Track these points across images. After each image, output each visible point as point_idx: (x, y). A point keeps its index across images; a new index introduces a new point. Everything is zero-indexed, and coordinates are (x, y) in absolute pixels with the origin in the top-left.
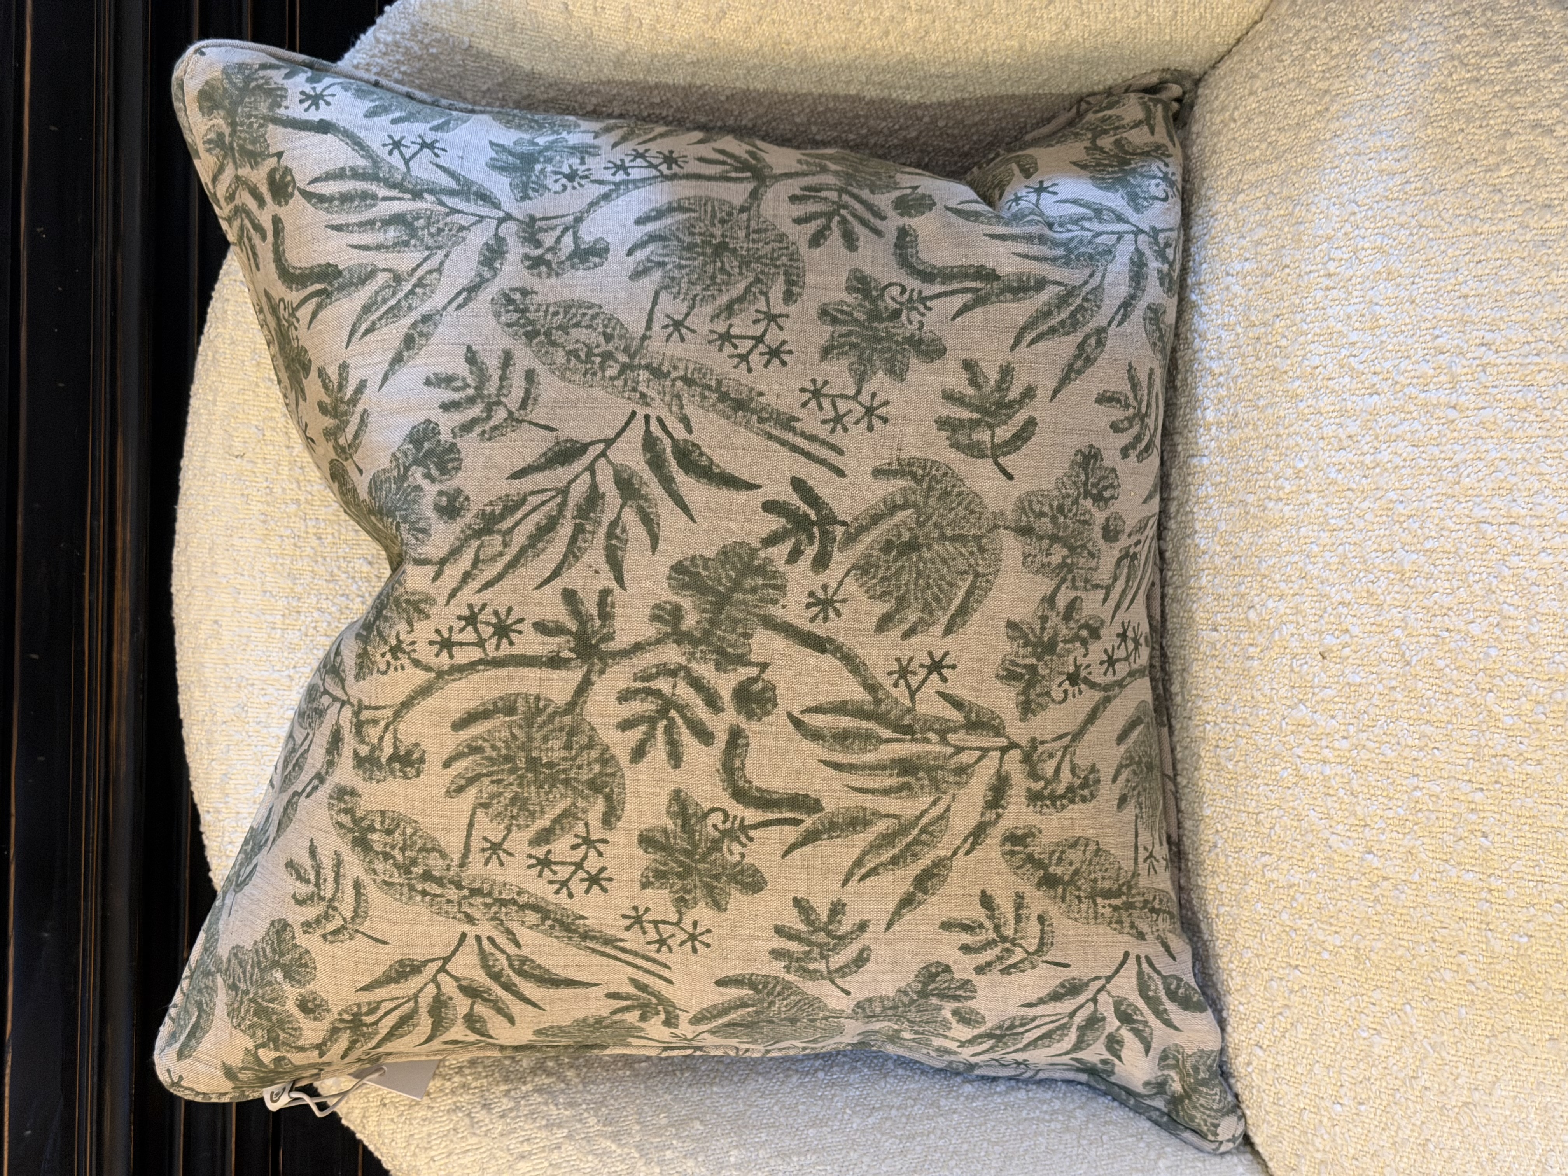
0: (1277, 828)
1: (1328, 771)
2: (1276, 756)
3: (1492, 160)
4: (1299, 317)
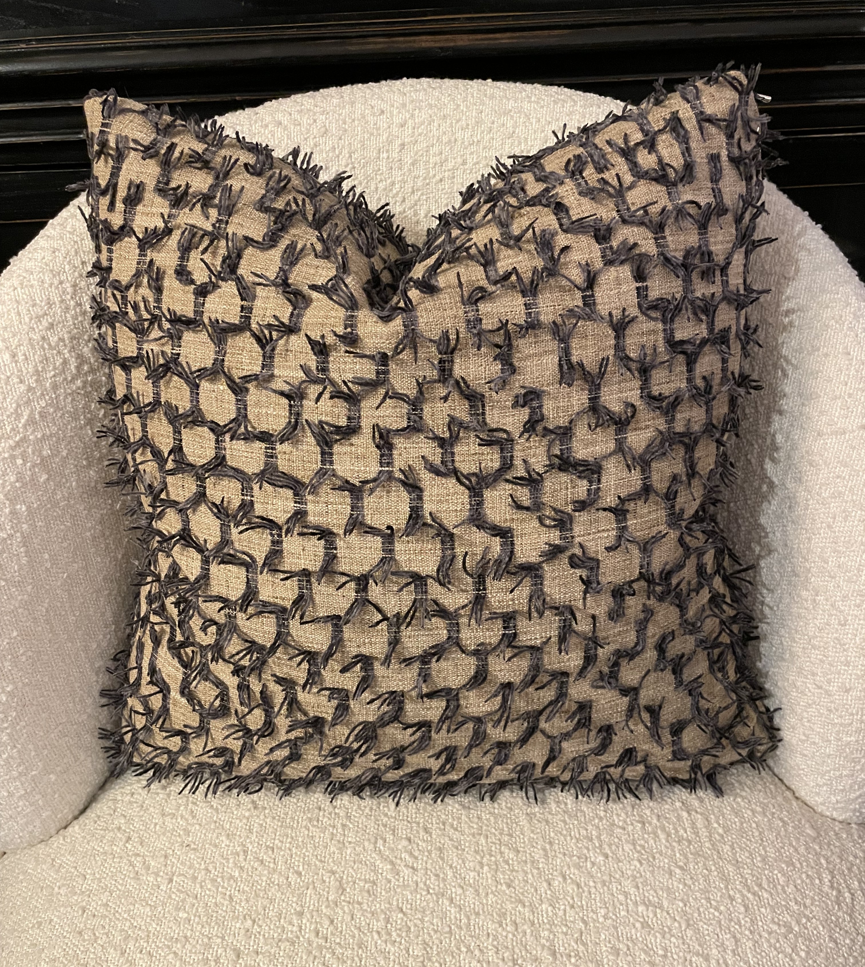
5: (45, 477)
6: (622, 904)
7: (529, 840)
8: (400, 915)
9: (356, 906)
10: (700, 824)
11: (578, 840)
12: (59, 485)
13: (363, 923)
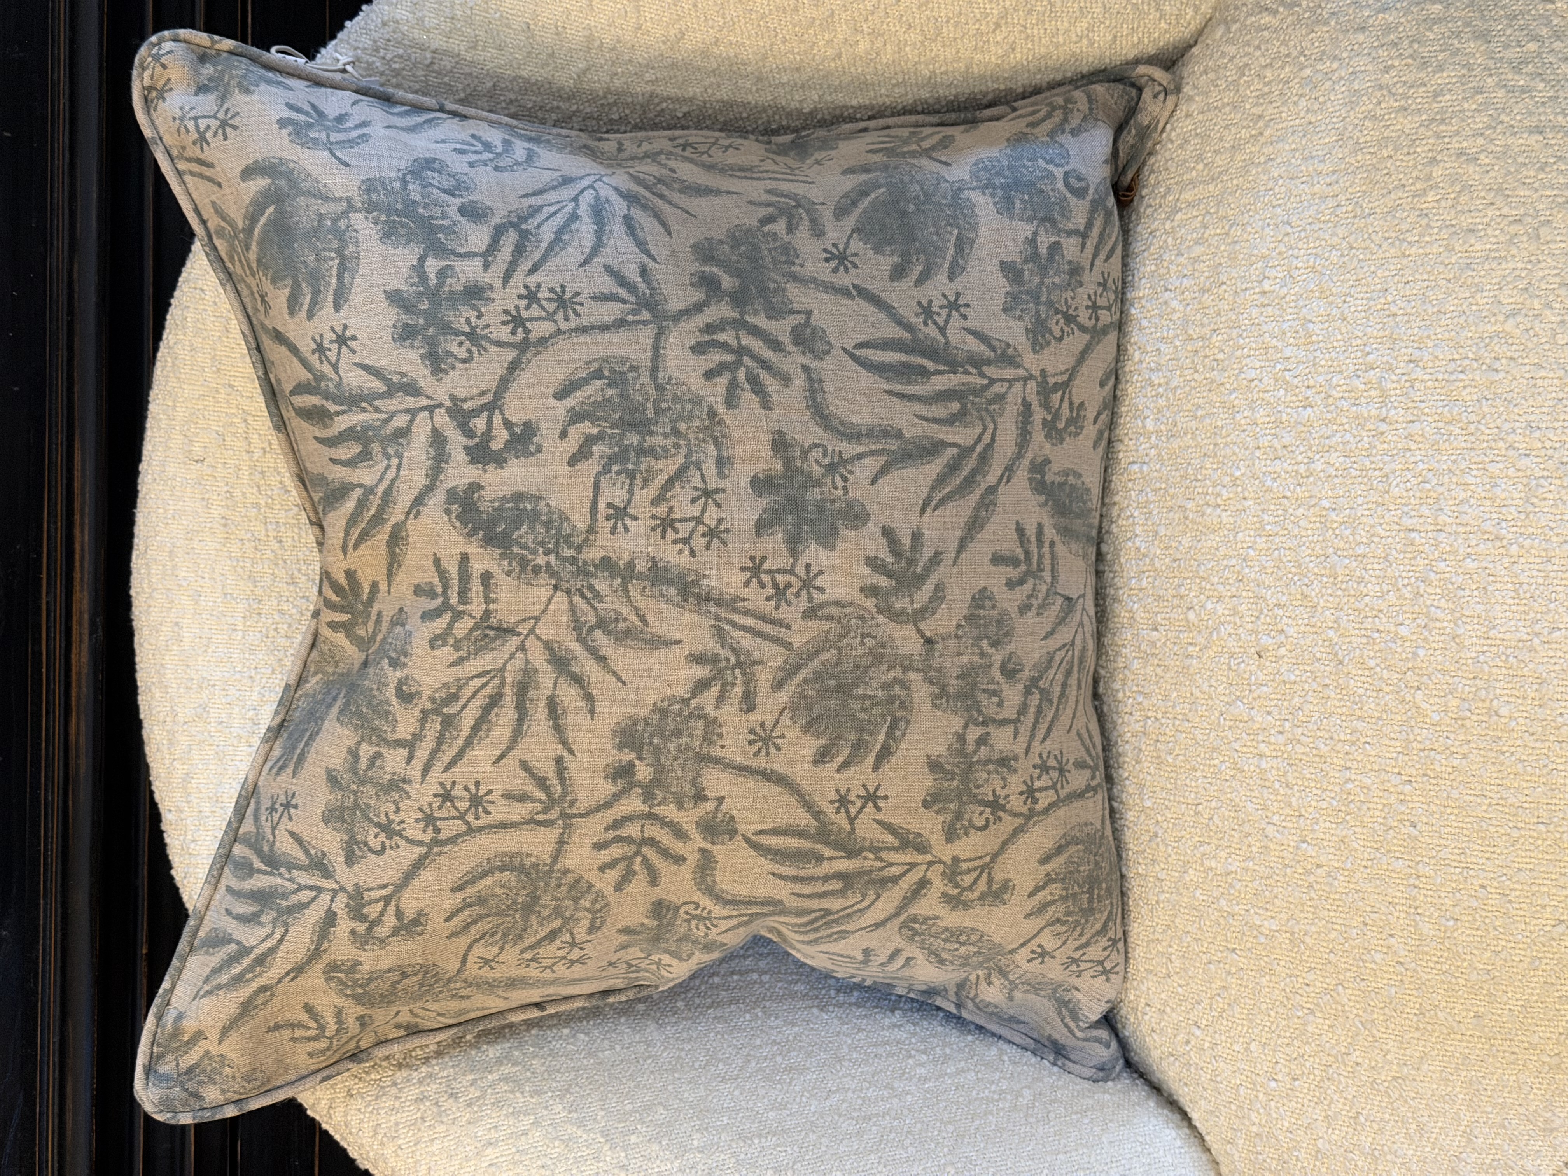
0: (1215, 817)
1: (1264, 765)
2: (1214, 750)
3: (1418, 186)
4: (1234, 333)
10: (1190, 195)
12: (677, 1095)
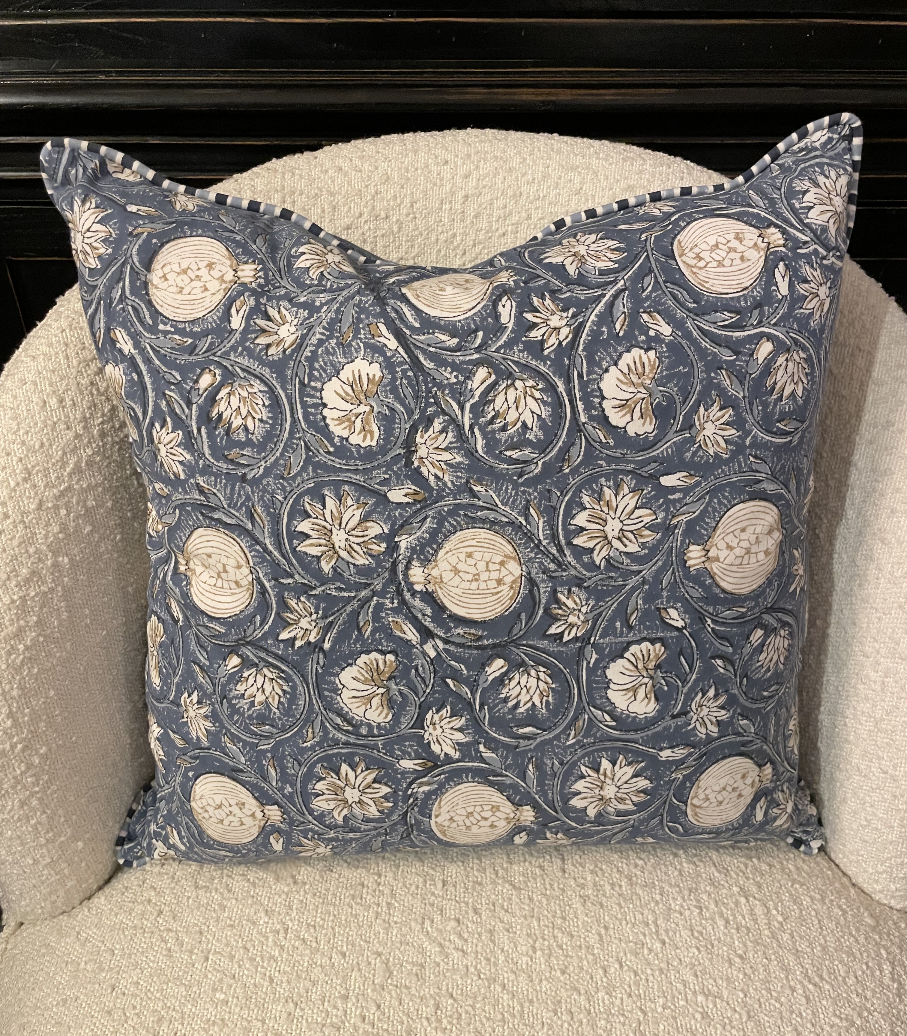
5: (88, 529)
6: (681, 994)
7: (583, 923)
8: (450, 1001)
9: (404, 990)
10: (759, 910)
11: (634, 925)
12: (102, 538)
13: (412, 1009)
